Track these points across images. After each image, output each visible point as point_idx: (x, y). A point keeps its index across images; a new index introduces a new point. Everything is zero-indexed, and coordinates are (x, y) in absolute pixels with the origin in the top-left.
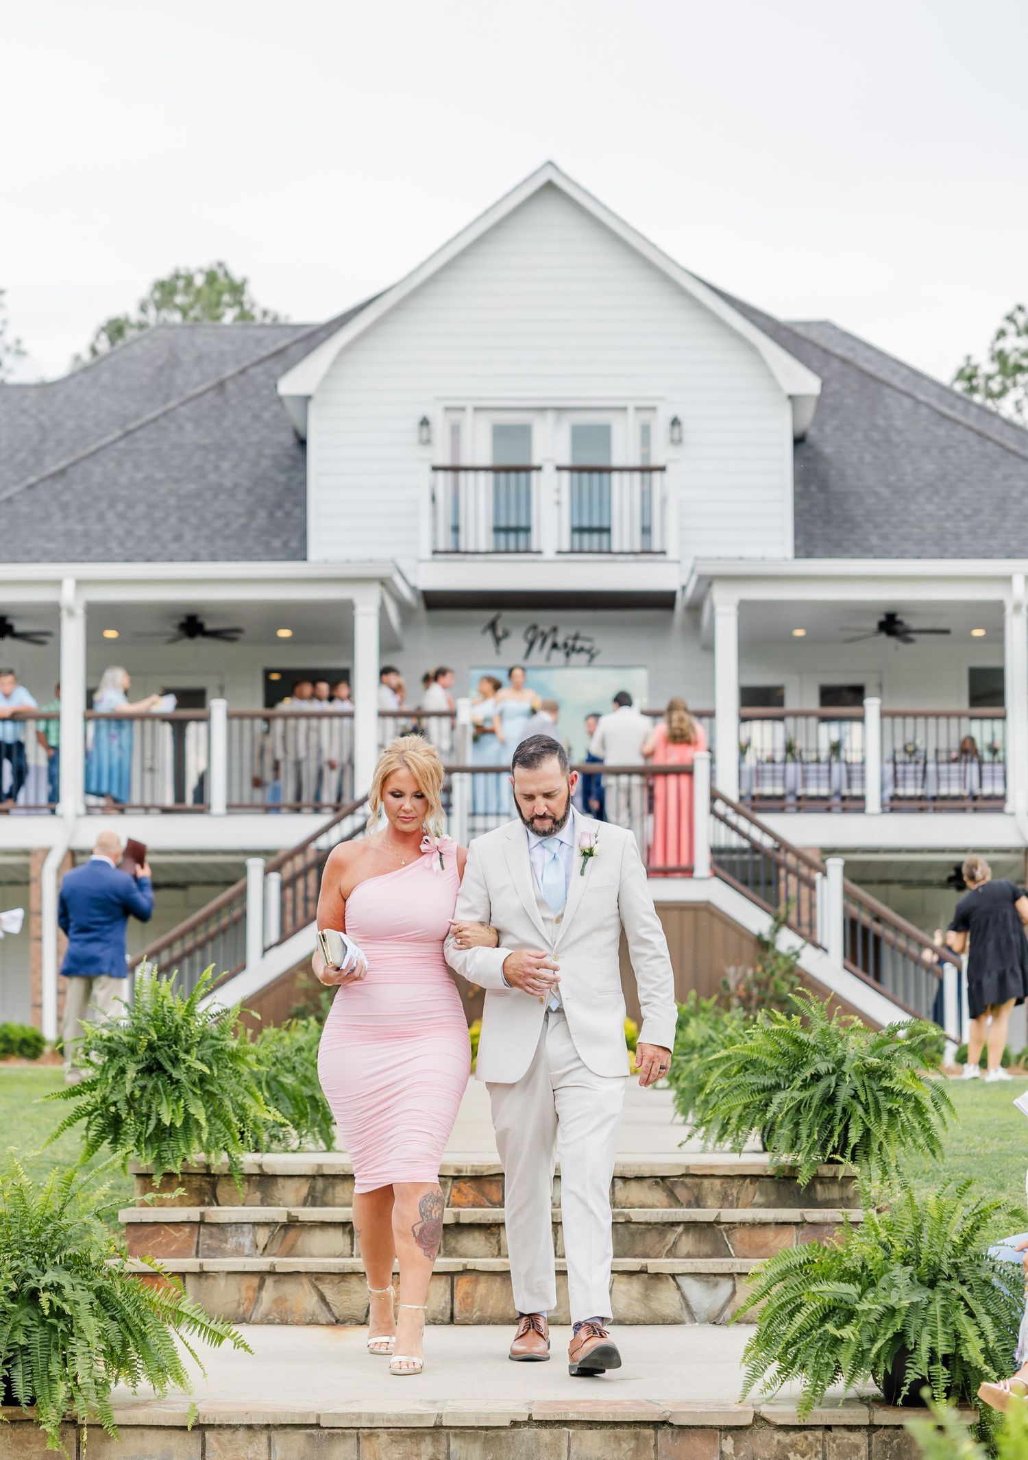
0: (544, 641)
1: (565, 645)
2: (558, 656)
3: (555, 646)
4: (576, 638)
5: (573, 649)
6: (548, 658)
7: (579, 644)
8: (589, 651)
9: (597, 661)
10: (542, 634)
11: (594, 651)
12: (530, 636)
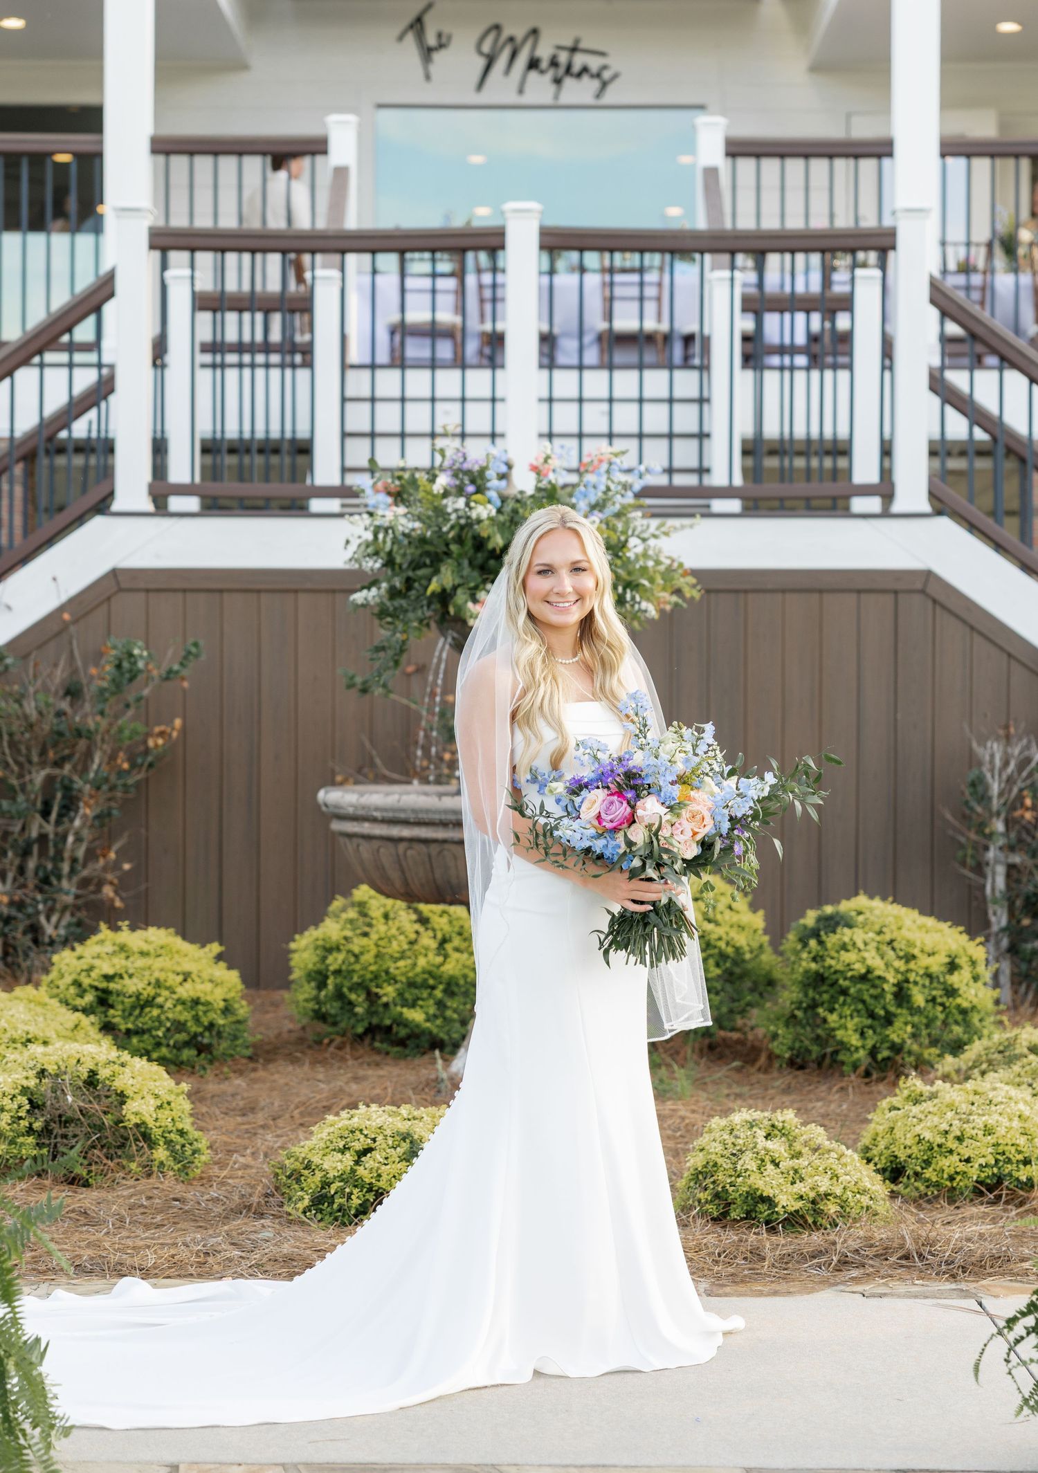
0: (514, 55)
1: (554, 63)
2: (540, 87)
3: (533, 64)
4: (574, 50)
5: (568, 70)
6: (521, 91)
7: (579, 60)
8: (598, 75)
9: (610, 97)
10: (511, 39)
11: (606, 75)
12: (486, 48)
